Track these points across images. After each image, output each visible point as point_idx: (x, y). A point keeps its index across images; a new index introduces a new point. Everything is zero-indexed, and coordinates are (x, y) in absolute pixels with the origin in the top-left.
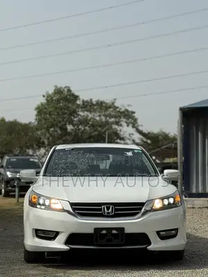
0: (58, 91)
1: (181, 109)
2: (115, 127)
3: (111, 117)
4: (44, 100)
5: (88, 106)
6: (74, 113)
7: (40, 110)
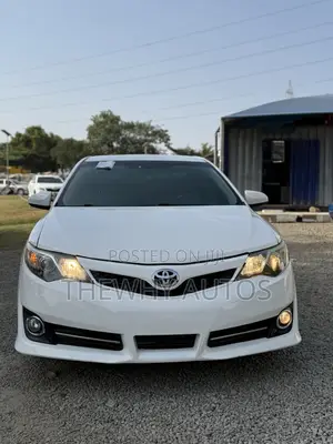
0: (104, 115)
1: (223, 119)
2: (152, 144)
3: (149, 135)
4: (92, 123)
5: (130, 127)
6: (118, 133)
7: (92, 131)
